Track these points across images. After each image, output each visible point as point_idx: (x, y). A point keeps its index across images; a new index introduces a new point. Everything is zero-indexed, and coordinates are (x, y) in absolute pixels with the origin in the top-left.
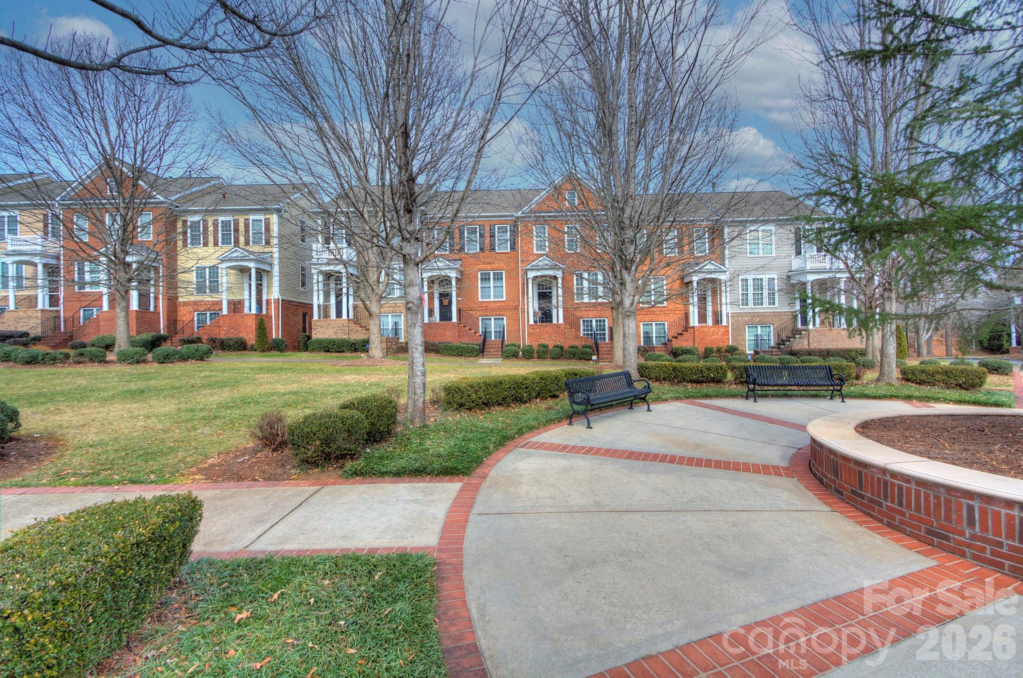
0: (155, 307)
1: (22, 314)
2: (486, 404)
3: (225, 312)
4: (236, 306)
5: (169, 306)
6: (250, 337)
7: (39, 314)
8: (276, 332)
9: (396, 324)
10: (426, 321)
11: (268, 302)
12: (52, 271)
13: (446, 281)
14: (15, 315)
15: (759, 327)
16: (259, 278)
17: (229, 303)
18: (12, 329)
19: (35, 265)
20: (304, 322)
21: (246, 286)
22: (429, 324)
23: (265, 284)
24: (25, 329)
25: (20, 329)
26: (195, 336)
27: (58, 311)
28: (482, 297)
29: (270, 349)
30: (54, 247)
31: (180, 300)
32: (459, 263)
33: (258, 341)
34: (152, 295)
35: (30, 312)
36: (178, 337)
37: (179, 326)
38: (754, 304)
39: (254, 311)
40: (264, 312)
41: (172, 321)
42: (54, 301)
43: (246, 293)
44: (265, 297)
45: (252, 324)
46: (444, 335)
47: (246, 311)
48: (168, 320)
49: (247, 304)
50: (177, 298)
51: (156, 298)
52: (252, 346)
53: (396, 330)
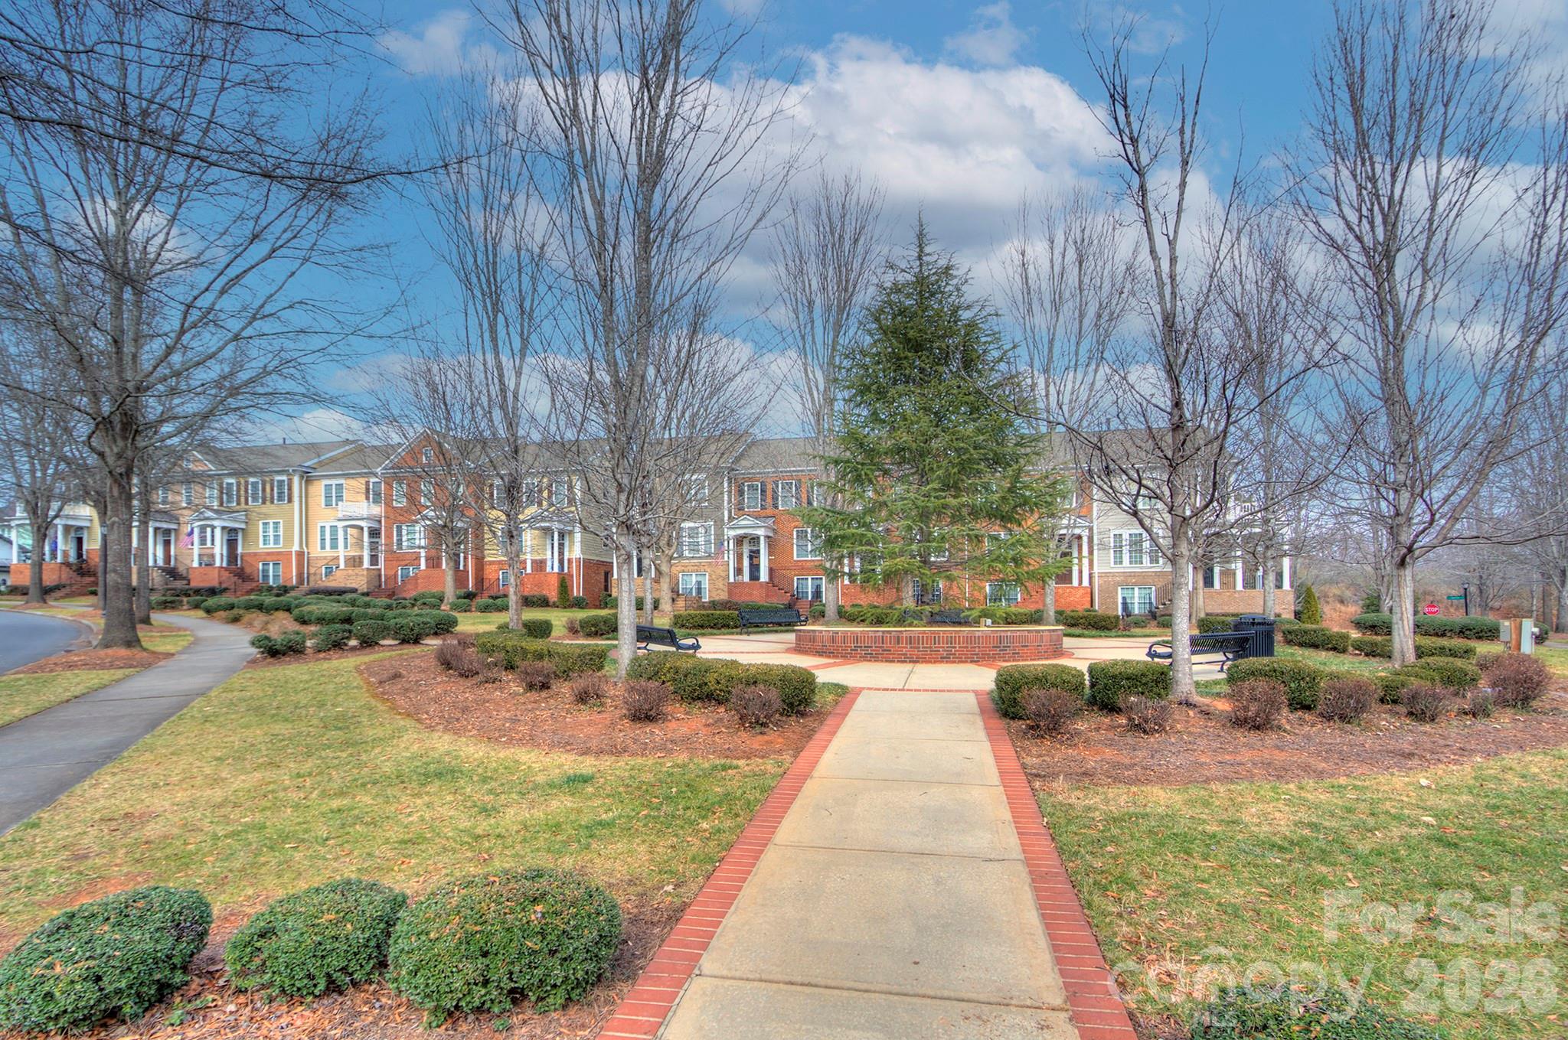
0: (465, 566)
1: (350, 572)
2: (702, 627)
3: (529, 570)
4: (539, 565)
5: (476, 564)
6: (553, 595)
7: (365, 573)
8: (577, 591)
9: (699, 583)
10: (732, 580)
11: (570, 561)
12: (374, 533)
13: (755, 540)
14: (345, 573)
15: (1136, 589)
16: (562, 536)
17: (533, 562)
18: (342, 585)
19: (362, 529)
20: (606, 580)
21: (549, 547)
22: (735, 583)
23: (567, 544)
24: (354, 586)
25: (349, 585)
26: (501, 593)
27: (380, 570)
28: (798, 556)
29: (571, 606)
30: (377, 510)
31: (488, 559)
32: (770, 521)
33: (559, 598)
34: (462, 555)
35: (357, 570)
36: (486, 594)
37: (486, 584)
38: (1131, 563)
39: (556, 570)
40: (566, 570)
41: (480, 580)
42: (374, 560)
43: (549, 553)
44: (566, 558)
45: (554, 582)
46: (751, 594)
47: (548, 569)
48: (476, 578)
49: (549, 563)
50: (483, 558)
51: (465, 558)
52: (554, 603)
53: (699, 590)
